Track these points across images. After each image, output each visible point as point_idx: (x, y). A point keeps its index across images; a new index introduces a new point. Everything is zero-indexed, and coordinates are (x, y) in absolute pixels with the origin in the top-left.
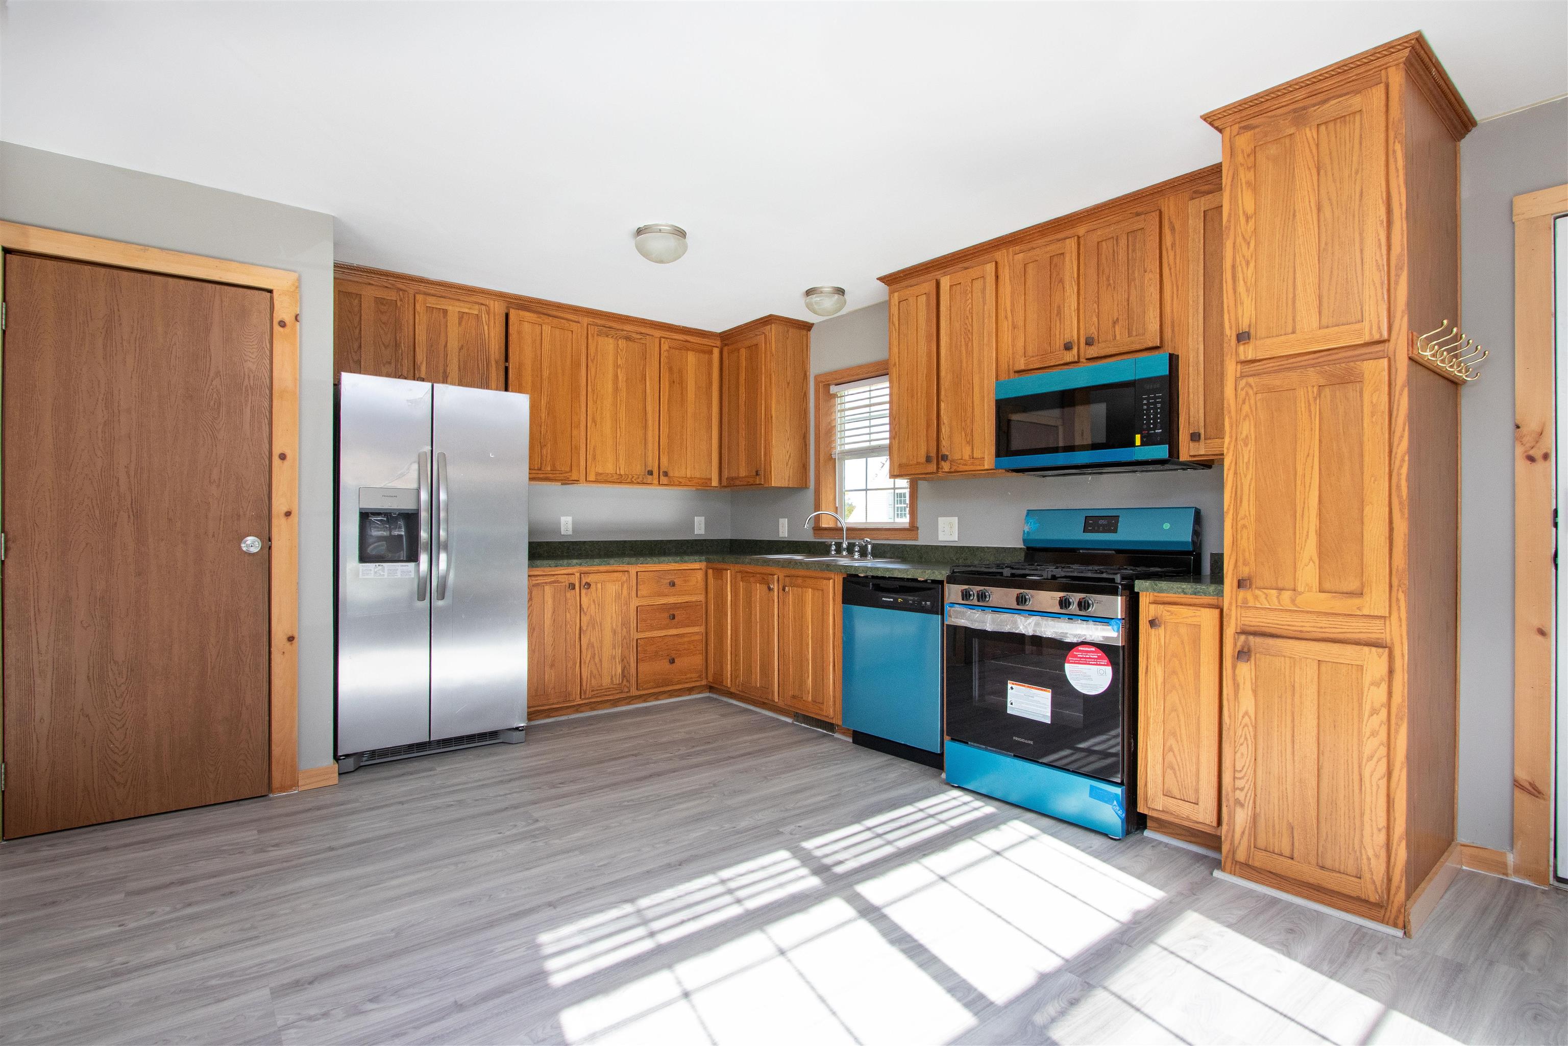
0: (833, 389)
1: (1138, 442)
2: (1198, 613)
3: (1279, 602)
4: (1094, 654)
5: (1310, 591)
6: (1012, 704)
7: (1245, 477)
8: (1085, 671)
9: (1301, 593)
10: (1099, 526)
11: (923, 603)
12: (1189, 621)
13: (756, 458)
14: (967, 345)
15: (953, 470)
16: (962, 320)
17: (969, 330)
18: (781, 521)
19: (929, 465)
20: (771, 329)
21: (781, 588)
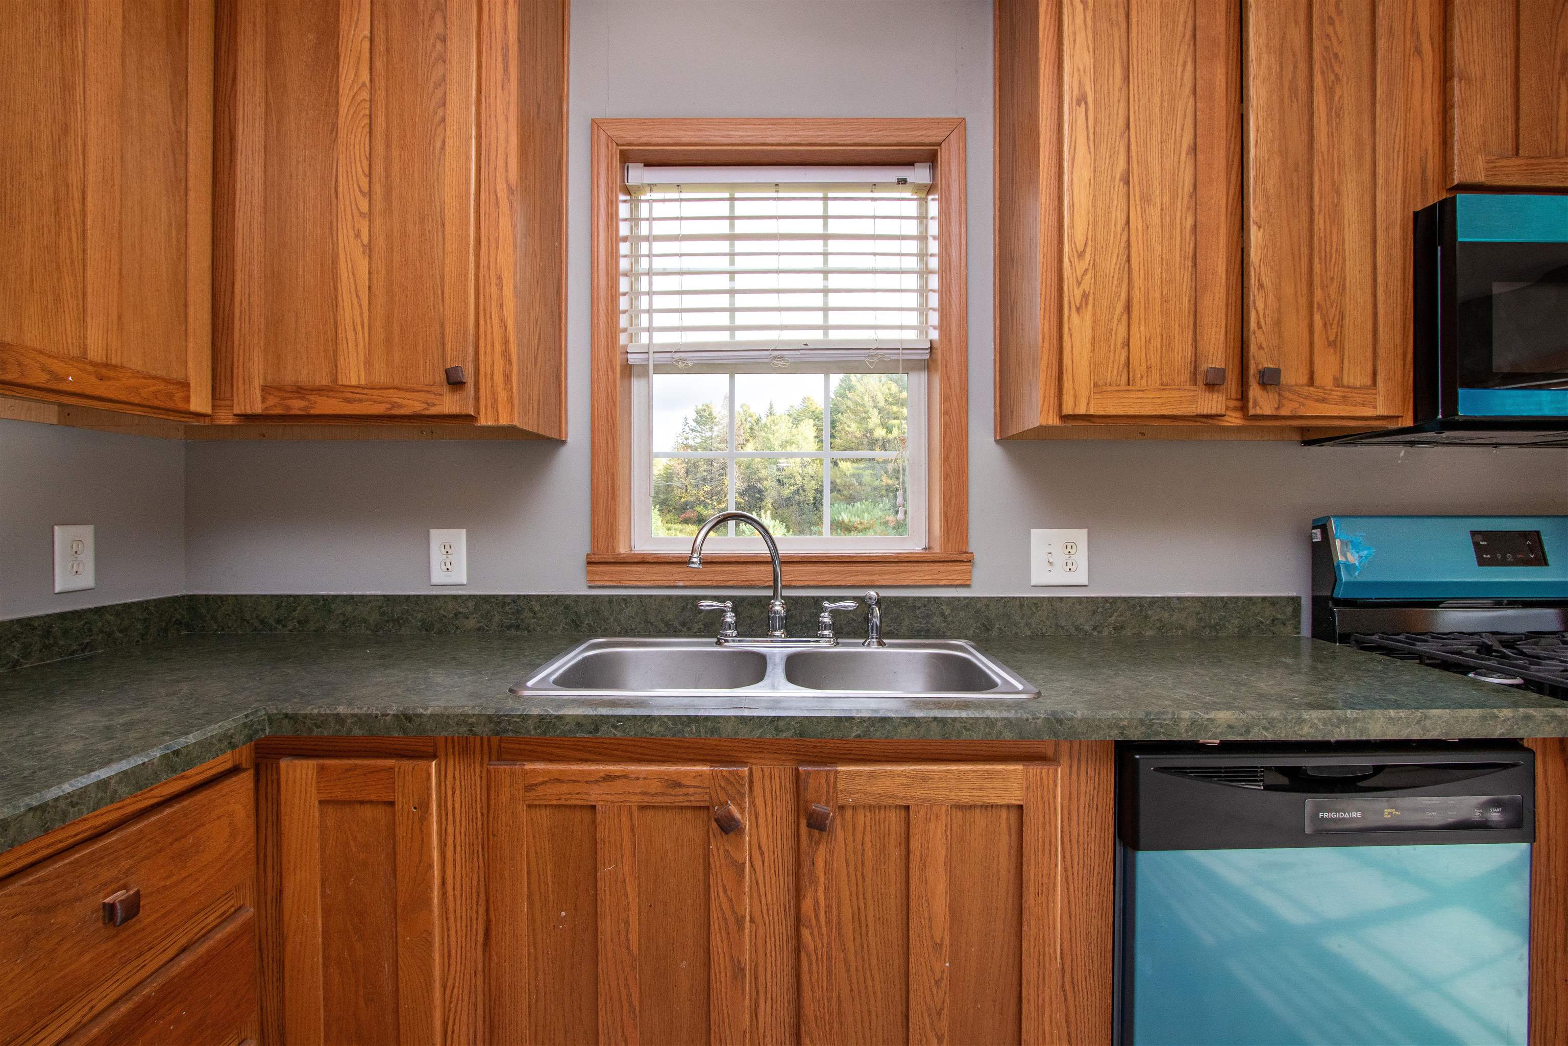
0: (637, 172)
10: (1503, 552)
13: (442, 326)
14: (1330, 91)
15: (1284, 412)
16: (1316, 23)
17: (1336, 55)
18: (438, 536)
19: (1208, 394)
21: (785, 809)
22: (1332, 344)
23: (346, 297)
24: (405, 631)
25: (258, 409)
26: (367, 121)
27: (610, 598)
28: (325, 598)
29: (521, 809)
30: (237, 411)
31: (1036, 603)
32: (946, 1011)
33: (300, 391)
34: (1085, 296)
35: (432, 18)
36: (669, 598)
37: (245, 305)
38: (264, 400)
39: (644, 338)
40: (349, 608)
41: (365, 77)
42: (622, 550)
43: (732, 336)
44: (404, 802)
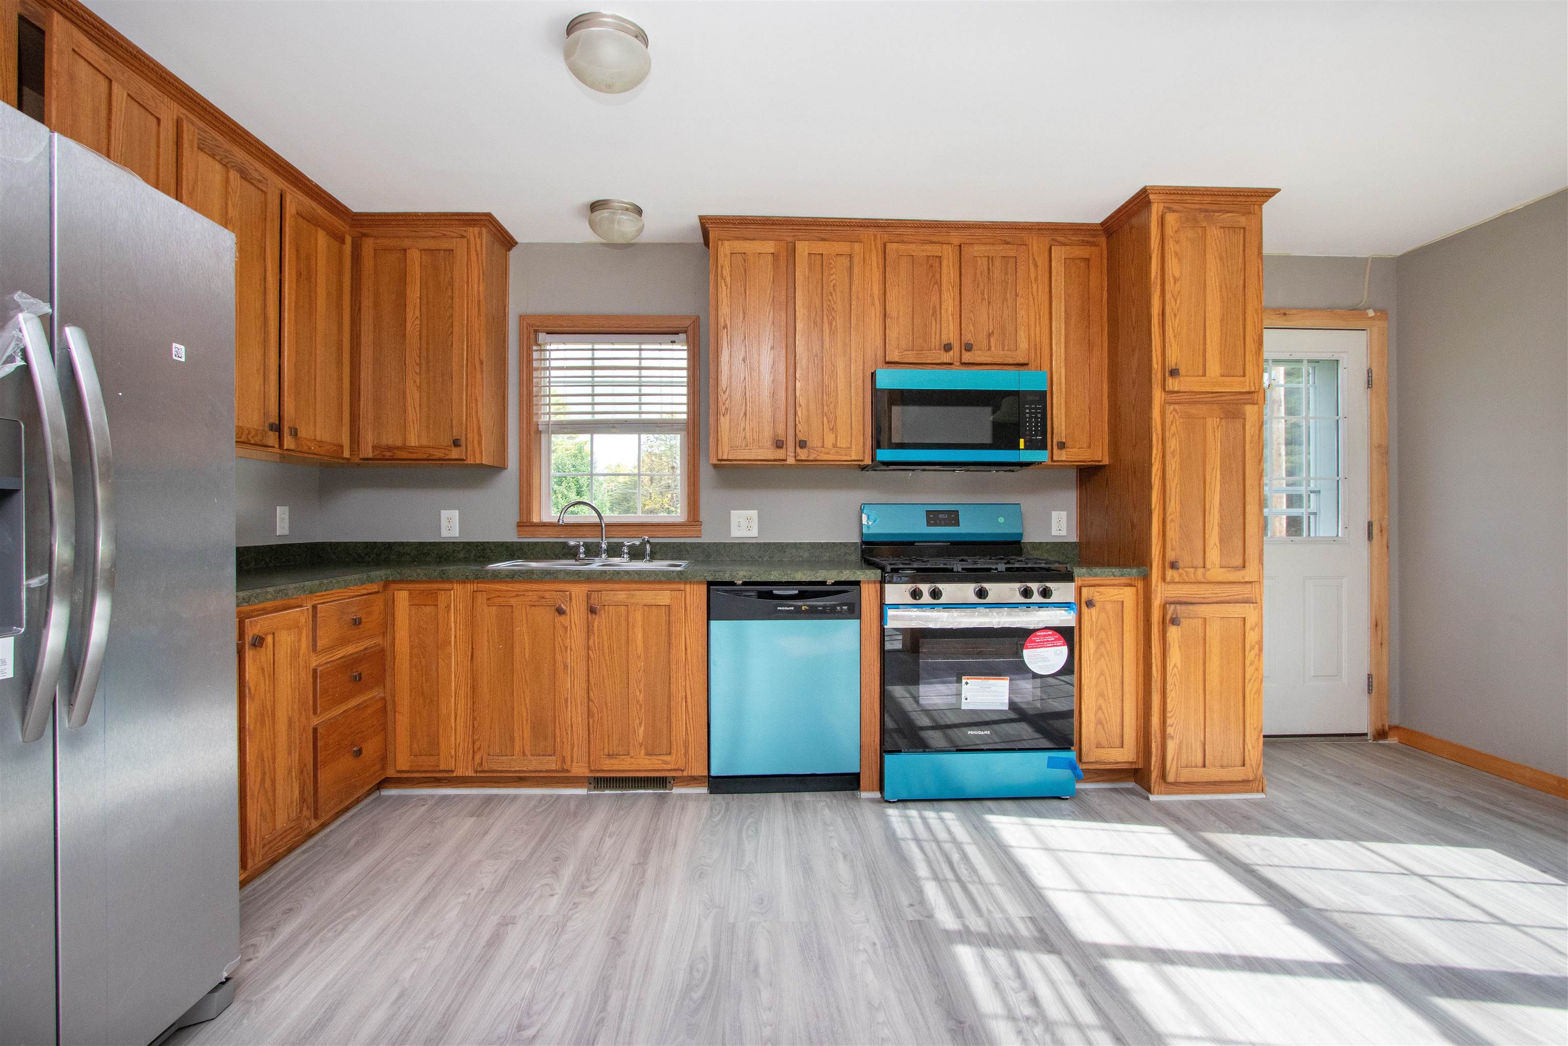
0: (542, 336)
1: (1022, 446)
2: (1121, 591)
3: (1195, 577)
4: (1051, 636)
5: (1214, 567)
6: (966, 699)
7: (1173, 481)
8: (1042, 654)
9: (1209, 570)
10: (941, 520)
11: (838, 608)
12: (1115, 598)
13: (452, 420)
14: (831, 324)
15: (811, 458)
16: (825, 295)
17: (833, 309)
18: (445, 514)
19: (778, 450)
20: (480, 234)
21: (584, 607)
22: (831, 429)
23: (410, 408)
24: (428, 559)
25: (370, 455)
26: (418, 333)
27: (529, 543)
28: (389, 543)
29: (485, 607)
30: (361, 456)
31: (732, 545)
32: (642, 681)
33: (389, 448)
34: (727, 409)
35: (446, 289)
36: (557, 543)
37: (365, 411)
38: (373, 452)
39: (546, 418)
40: (401, 548)
41: (418, 314)
42: (535, 519)
43: (593, 417)
44: (442, 605)
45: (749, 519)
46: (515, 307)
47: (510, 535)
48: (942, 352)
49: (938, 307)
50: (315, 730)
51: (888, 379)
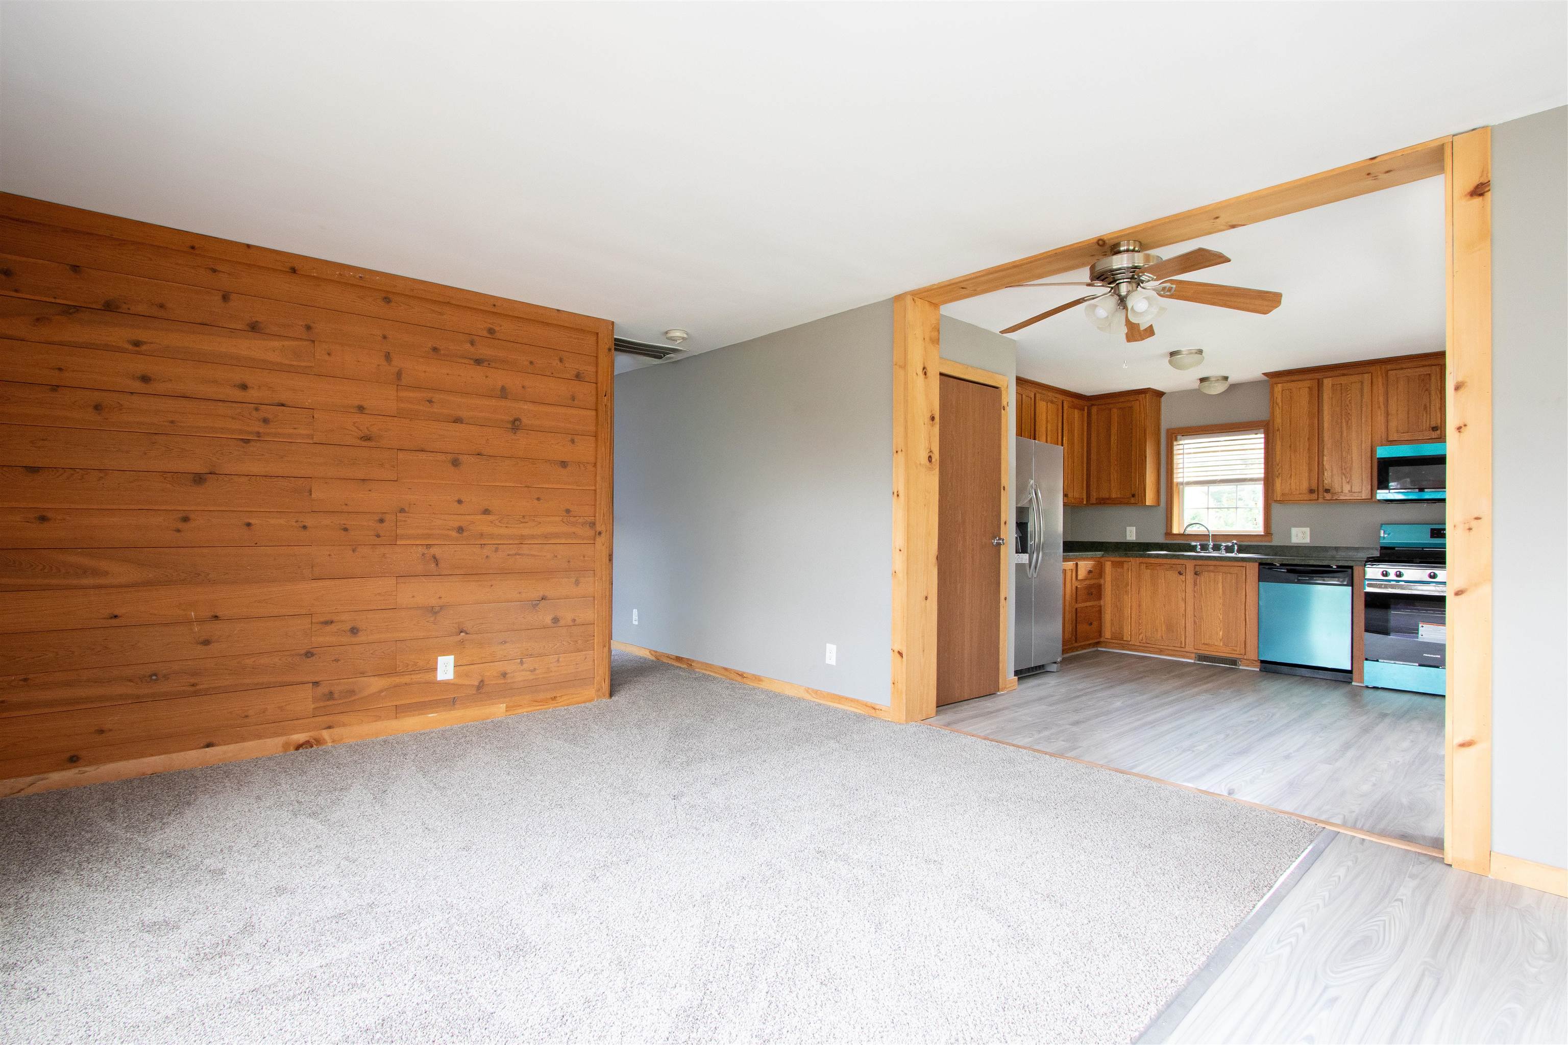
0: (1178, 438)
6: (1424, 636)
14: (1347, 422)
15: (1334, 499)
16: (1343, 406)
17: (1349, 413)
18: (1128, 529)
19: (1312, 495)
20: (1145, 397)
21: (1193, 573)
22: (1348, 482)
24: (1121, 549)
27: (1167, 543)
29: (1145, 569)
31: (1292, 547)
33: (1103, 499)
35: (1130, 425)
36: (1184, 543)
38: (1096, 501)
39: (1179, 480)
42: (1171, 532)
44: (1125, 568)
45: (1304, 533)
46: (1164, 426)
47: (1160, 539)
48: (1431, 432)
49: (1428, 405)
50: (1076, 609)
51: (1383, 452)
